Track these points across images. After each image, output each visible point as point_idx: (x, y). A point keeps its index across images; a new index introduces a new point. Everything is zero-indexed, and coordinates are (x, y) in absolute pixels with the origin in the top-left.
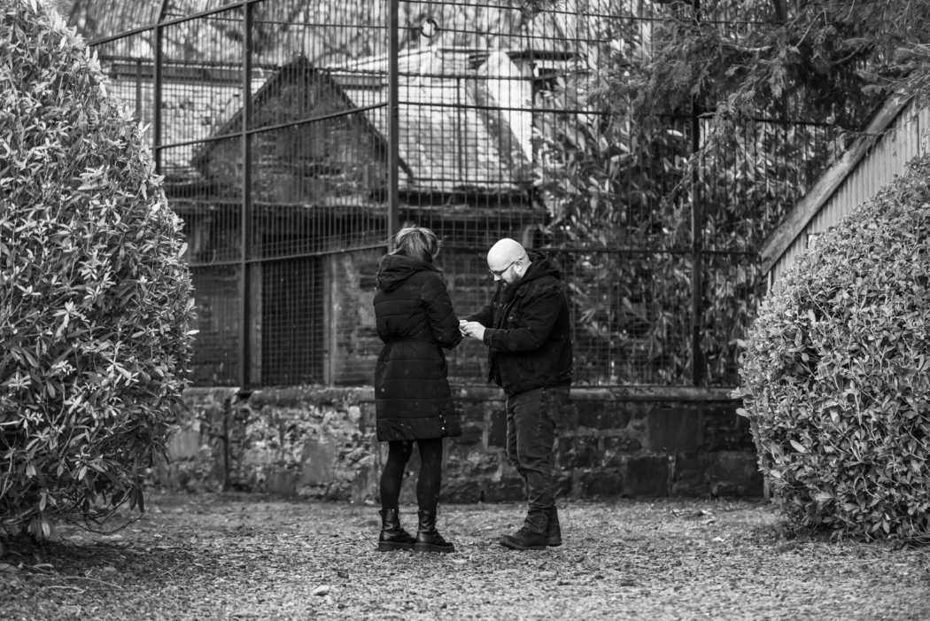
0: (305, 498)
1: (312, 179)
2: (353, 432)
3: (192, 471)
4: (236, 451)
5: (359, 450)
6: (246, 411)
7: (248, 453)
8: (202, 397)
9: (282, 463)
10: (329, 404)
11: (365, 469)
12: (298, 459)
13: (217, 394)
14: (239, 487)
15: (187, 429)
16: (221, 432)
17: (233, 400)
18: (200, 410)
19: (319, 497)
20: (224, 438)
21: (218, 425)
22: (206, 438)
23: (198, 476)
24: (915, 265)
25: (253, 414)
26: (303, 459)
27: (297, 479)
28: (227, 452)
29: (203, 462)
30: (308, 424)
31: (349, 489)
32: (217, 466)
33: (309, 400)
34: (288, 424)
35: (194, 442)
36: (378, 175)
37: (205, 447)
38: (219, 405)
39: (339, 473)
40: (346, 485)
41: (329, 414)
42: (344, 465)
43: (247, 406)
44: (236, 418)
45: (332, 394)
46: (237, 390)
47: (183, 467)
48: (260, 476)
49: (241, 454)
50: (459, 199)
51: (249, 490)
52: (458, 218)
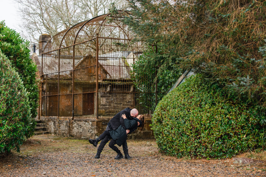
0: (83, 139)
1: (92, 77)
2: (90, 127)
3: (64, 133)
4: (71, 129)
5: (91, 130)
6: (73, 122)
7: (73, 130)
8: (66, 119)
9: (79, 132)
10: (86, 121)
11: (92, 134)
12: (81, 131)
13: (69, 118)
14: (72, 136)
15: (64, 125)
16: (69, 126)
17: (71, 120)
18: (66, 121)
19: (85, 139)
20: (69, 127)
21: (68, 124)
22: (67, 126)
23: (65, 133)
24: (182, 101)
25: (74, 122)
26: (82, 131)
27: (81, 135)
28: (70, 129)
29: (66, 131)
30: (83, 125)
31: (90, 137)
32: (68, 132)
33: (83, 120)
34: (80, 125)
35: (65, 127)
36: (104, 76)
37: (66, 128)
38: (69, 120)
39: (88, 134)
40: (89, 137)
41: (87, 123)
42: (89, 133)
43: (73, 121)
44: (71, 123)
45: (87, 119)
46: (72, 118)
47: (63, 132)
48: (75, 134)
49: (72, 130)
50: (119, 81)
51: (73, 137)
52: (119, 84)
